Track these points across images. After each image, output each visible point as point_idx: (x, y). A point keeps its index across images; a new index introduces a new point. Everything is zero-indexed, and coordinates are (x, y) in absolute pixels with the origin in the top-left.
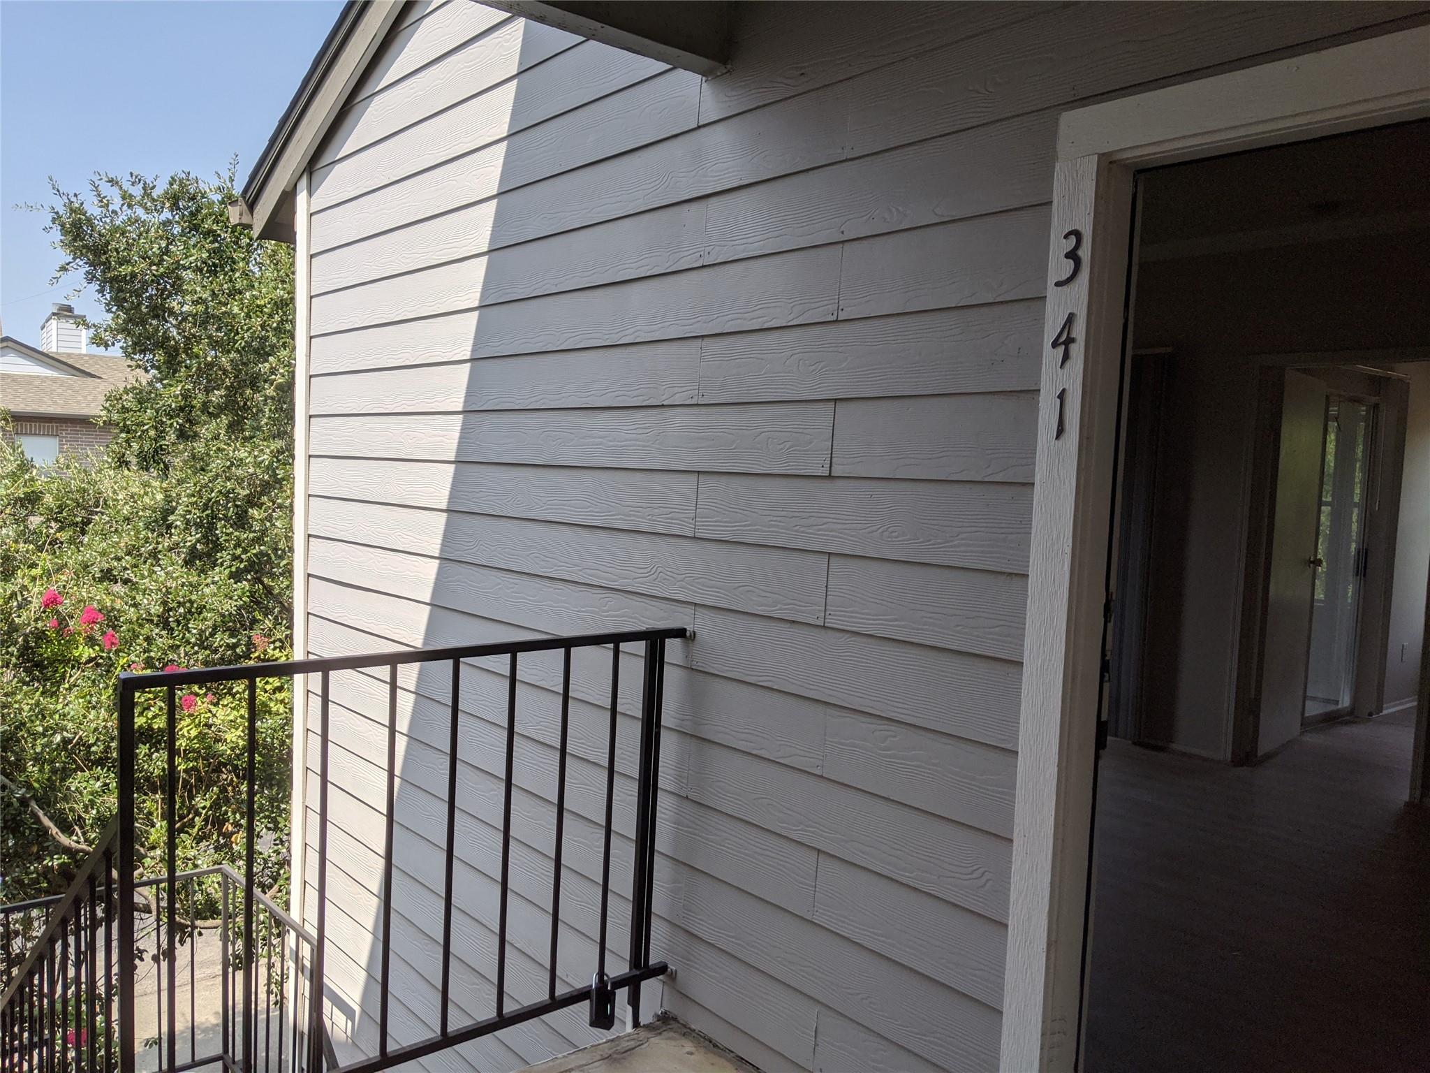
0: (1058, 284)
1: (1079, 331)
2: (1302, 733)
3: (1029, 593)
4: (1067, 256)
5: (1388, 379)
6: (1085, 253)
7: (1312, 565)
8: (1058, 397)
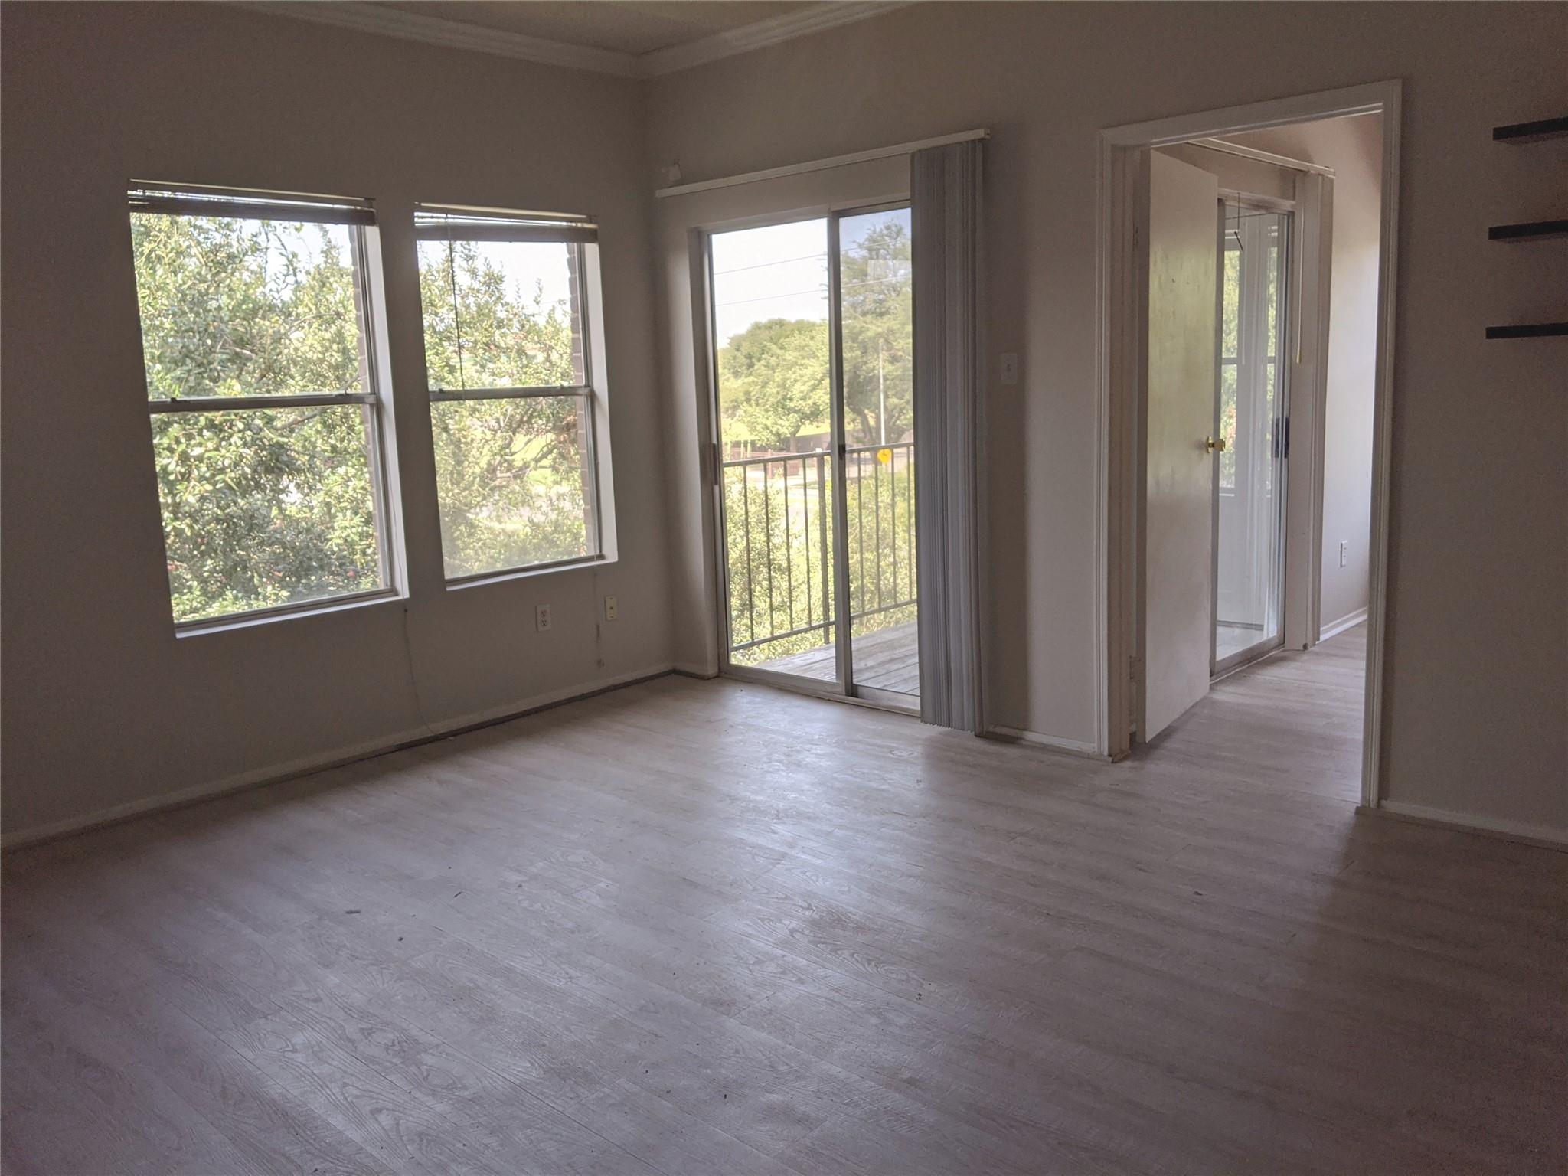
2: (1212, 688)
5: (1305, 173)
7: (1210, 450)
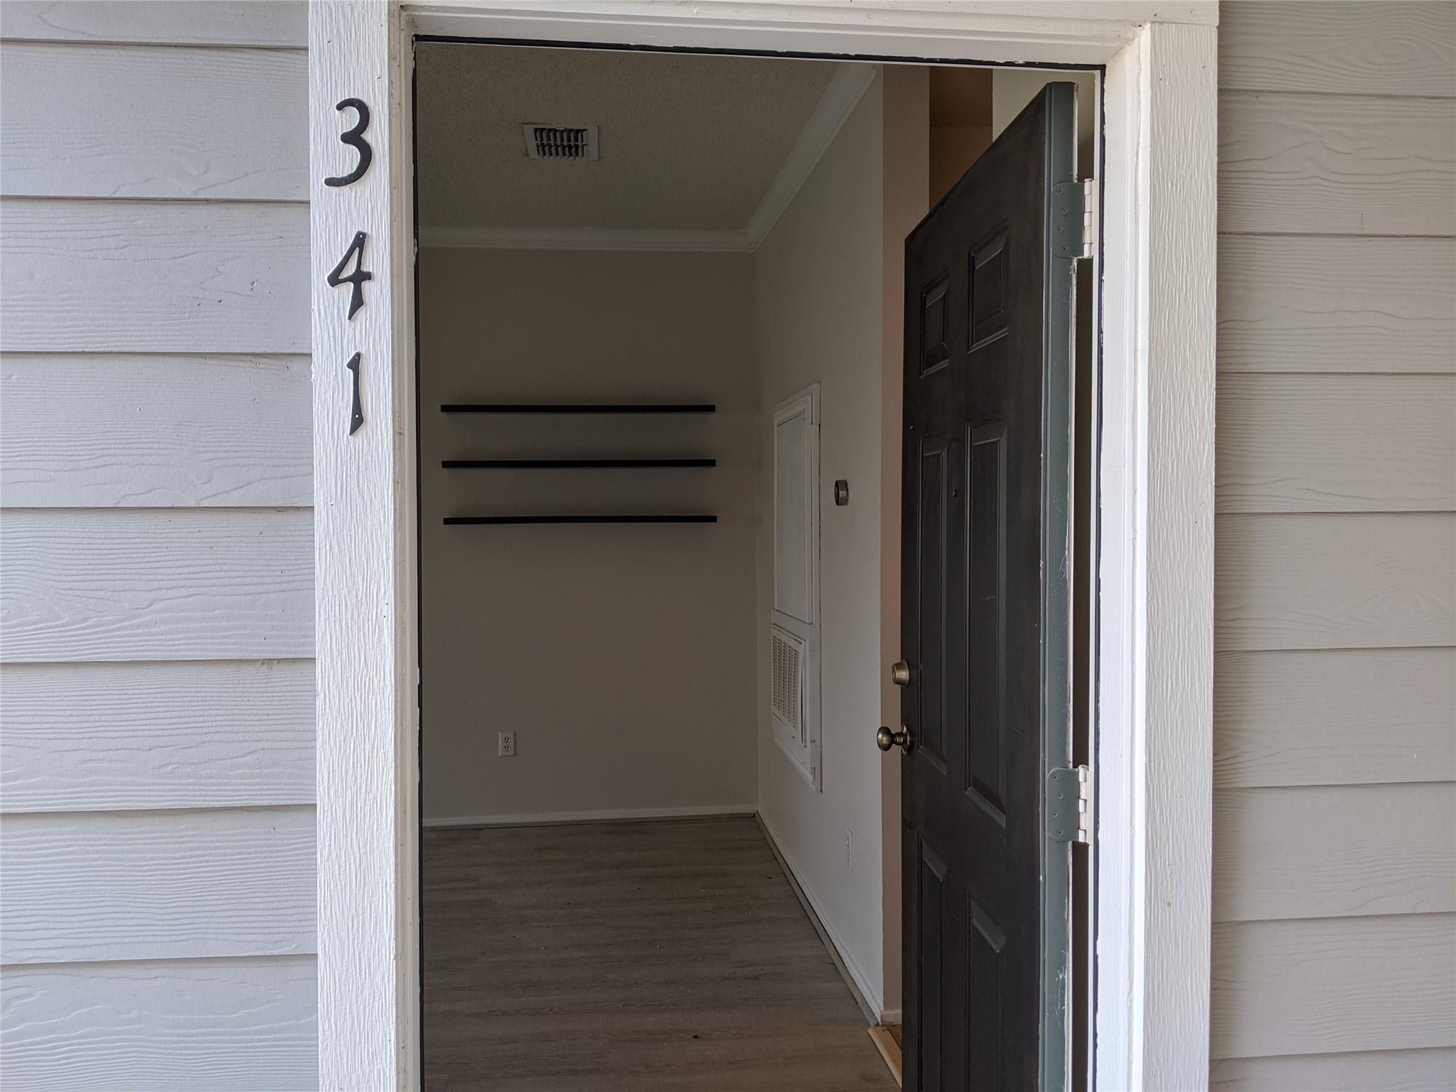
0: (331, 182)
1: (379, 259)
3: (319, 687)
4: (347, 138)
6: (377, 135)
8: (350, 366)
